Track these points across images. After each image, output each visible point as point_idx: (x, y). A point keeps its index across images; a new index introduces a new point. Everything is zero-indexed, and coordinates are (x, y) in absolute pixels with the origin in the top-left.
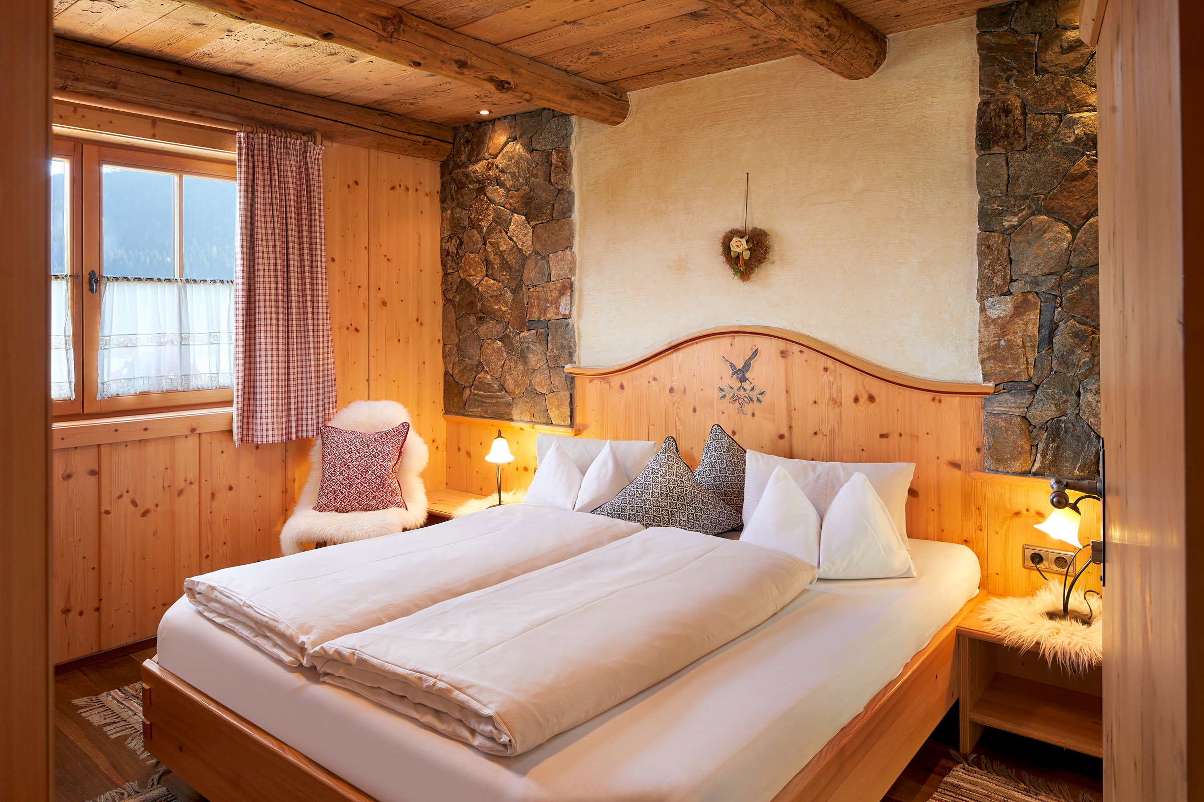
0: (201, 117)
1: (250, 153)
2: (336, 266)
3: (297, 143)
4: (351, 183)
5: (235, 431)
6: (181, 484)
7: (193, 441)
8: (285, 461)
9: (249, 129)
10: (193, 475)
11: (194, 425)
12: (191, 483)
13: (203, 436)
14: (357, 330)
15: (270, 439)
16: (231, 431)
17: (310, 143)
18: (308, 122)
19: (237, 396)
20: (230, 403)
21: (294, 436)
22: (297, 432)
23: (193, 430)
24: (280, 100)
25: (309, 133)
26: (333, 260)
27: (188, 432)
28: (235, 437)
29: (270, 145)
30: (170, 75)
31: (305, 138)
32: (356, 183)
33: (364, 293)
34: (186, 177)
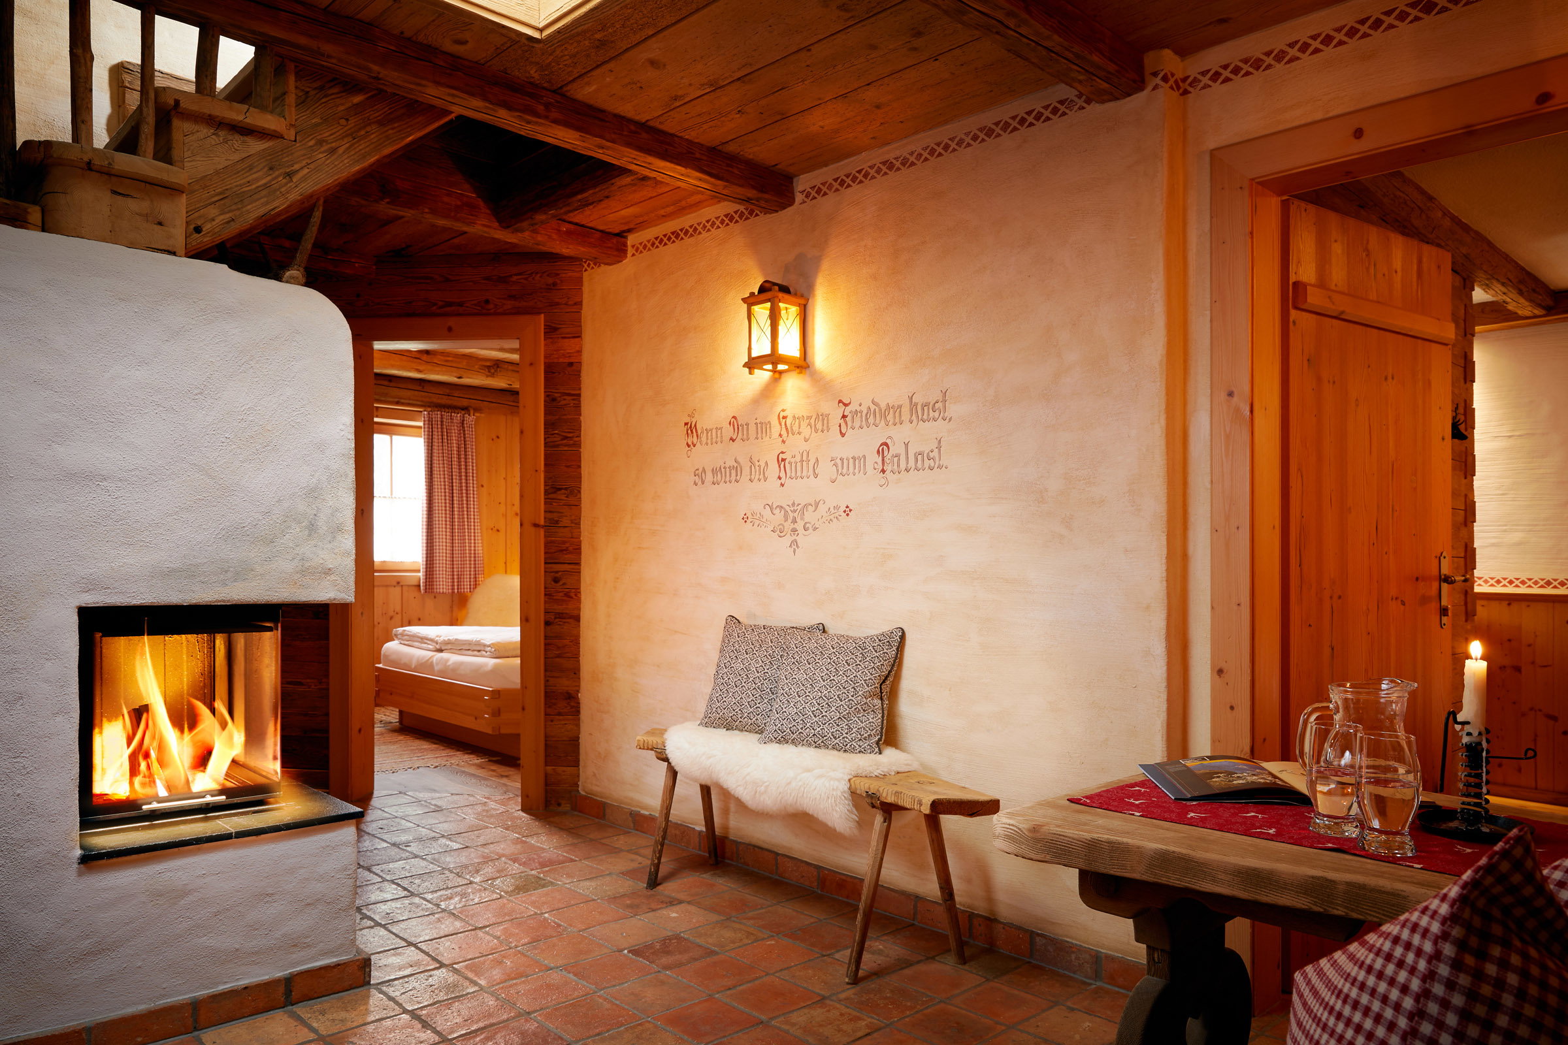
0: (403, 404)
1: (430, 423)
2: (484, 490)
3: (457, 417)
4: (494, 437)
5: (422, 584)
6: (391, 613)
7: (398, 589)
8: (452, 607)
9: (429, 409)
10: (398, 609)
11: (399, 580)
12: (397, 613)
13: (404, 588)
14: (498, 531)
15: (441, 590)
16: (419, 586)
17: (466, 415)
18: (465, 403)
19: (422, 568)
20: (418, 571)
21: (456, 591)
22: (458, 589)
23: (398, 583)
24: (448, 391)
25: (466, 409)
26: (482, 486)
27: (395, 584)
28: (422, 588)
29: (442, 418)
30: (386, 383)
31: (463, 412)
32: (498, 437)
33: (503, 507)
34: (394, 437)
